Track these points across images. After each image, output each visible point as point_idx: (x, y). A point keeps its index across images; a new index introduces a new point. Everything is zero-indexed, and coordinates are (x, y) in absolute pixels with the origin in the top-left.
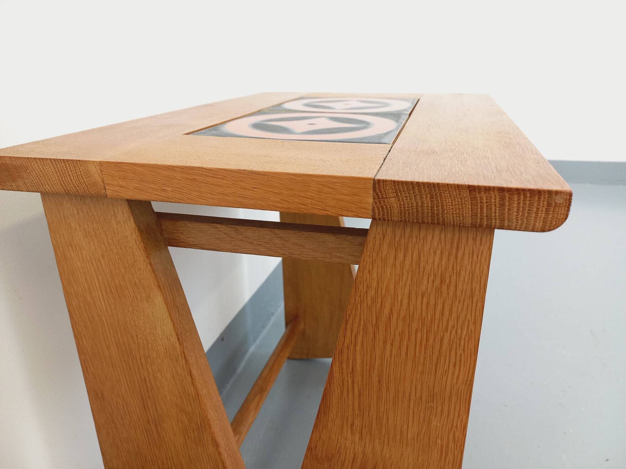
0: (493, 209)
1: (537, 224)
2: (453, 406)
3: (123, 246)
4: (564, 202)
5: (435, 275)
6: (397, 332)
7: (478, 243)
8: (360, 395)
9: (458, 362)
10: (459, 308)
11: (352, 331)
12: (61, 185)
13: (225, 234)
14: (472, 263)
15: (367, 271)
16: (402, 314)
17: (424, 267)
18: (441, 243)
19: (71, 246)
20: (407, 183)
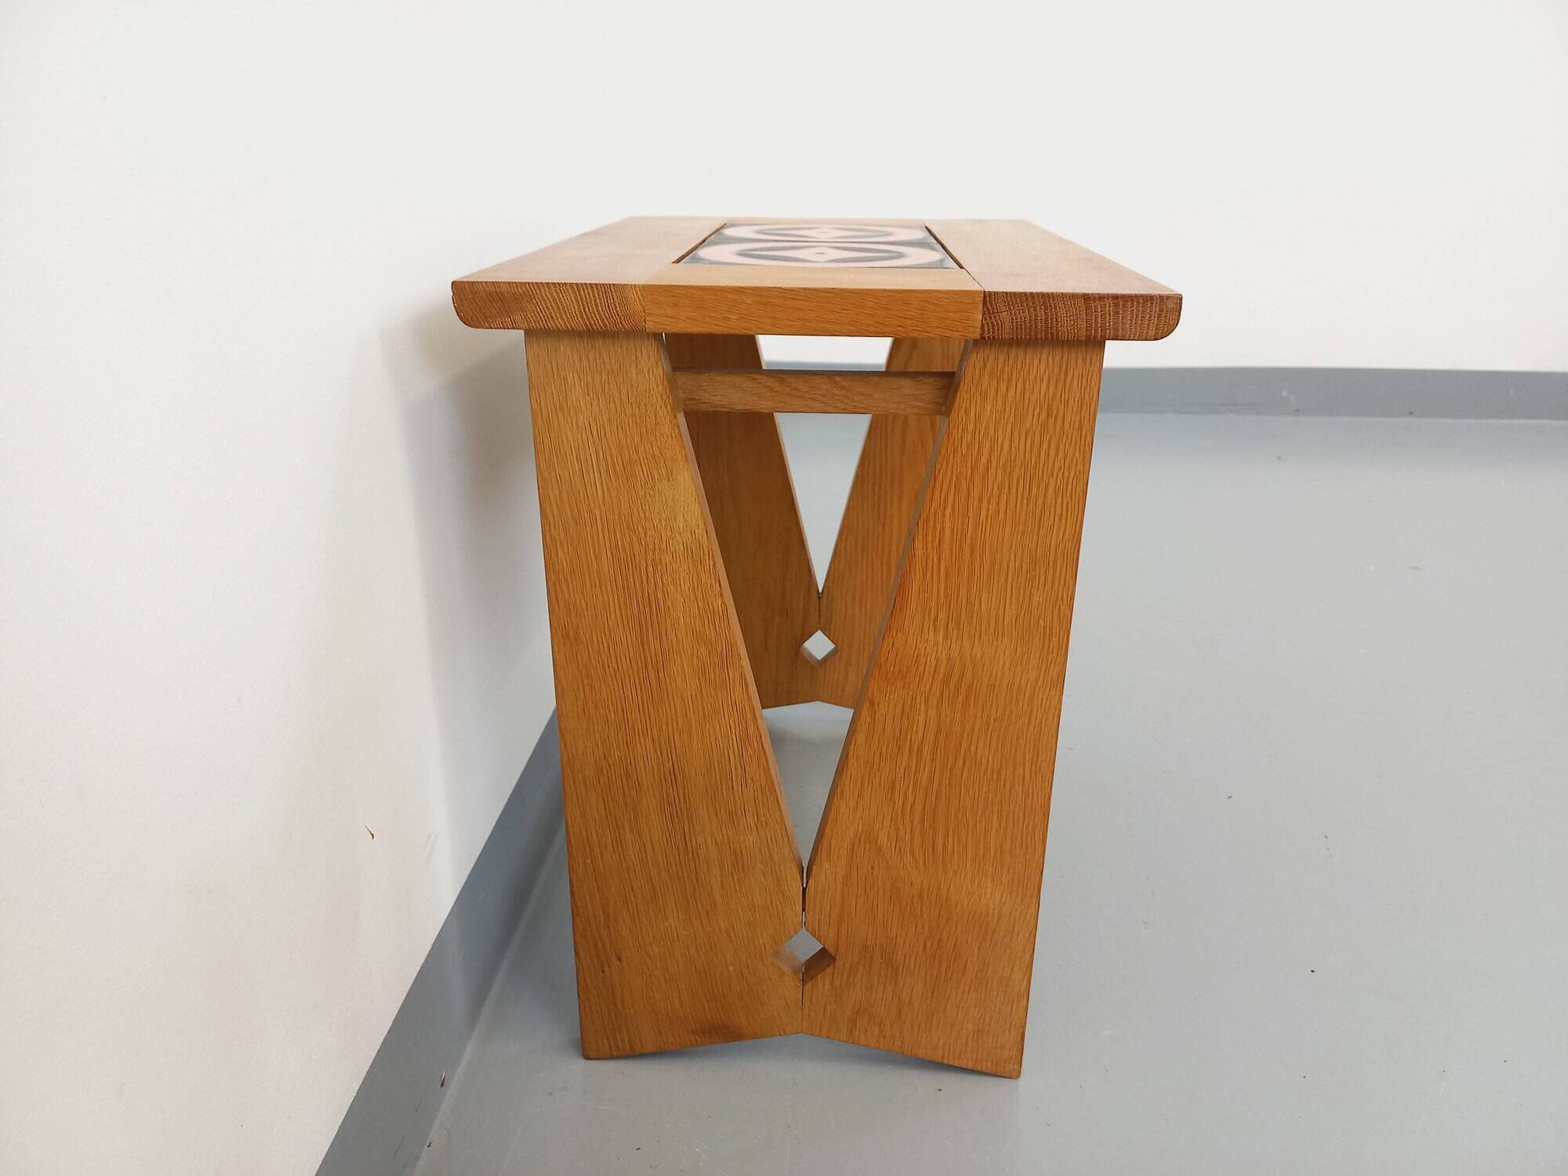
0: (1108, 319)
1: (1150, 332)
2: (1058, 570)
3: (642, 404)
4: (1175, 306)
8: (947, 576)
10: (1067, 445)
11: (941, 491)
15: (963, 410)
16: (1003, 460)
17: (1029, 399)
18: (1048, 367)
20: (1020, 295)
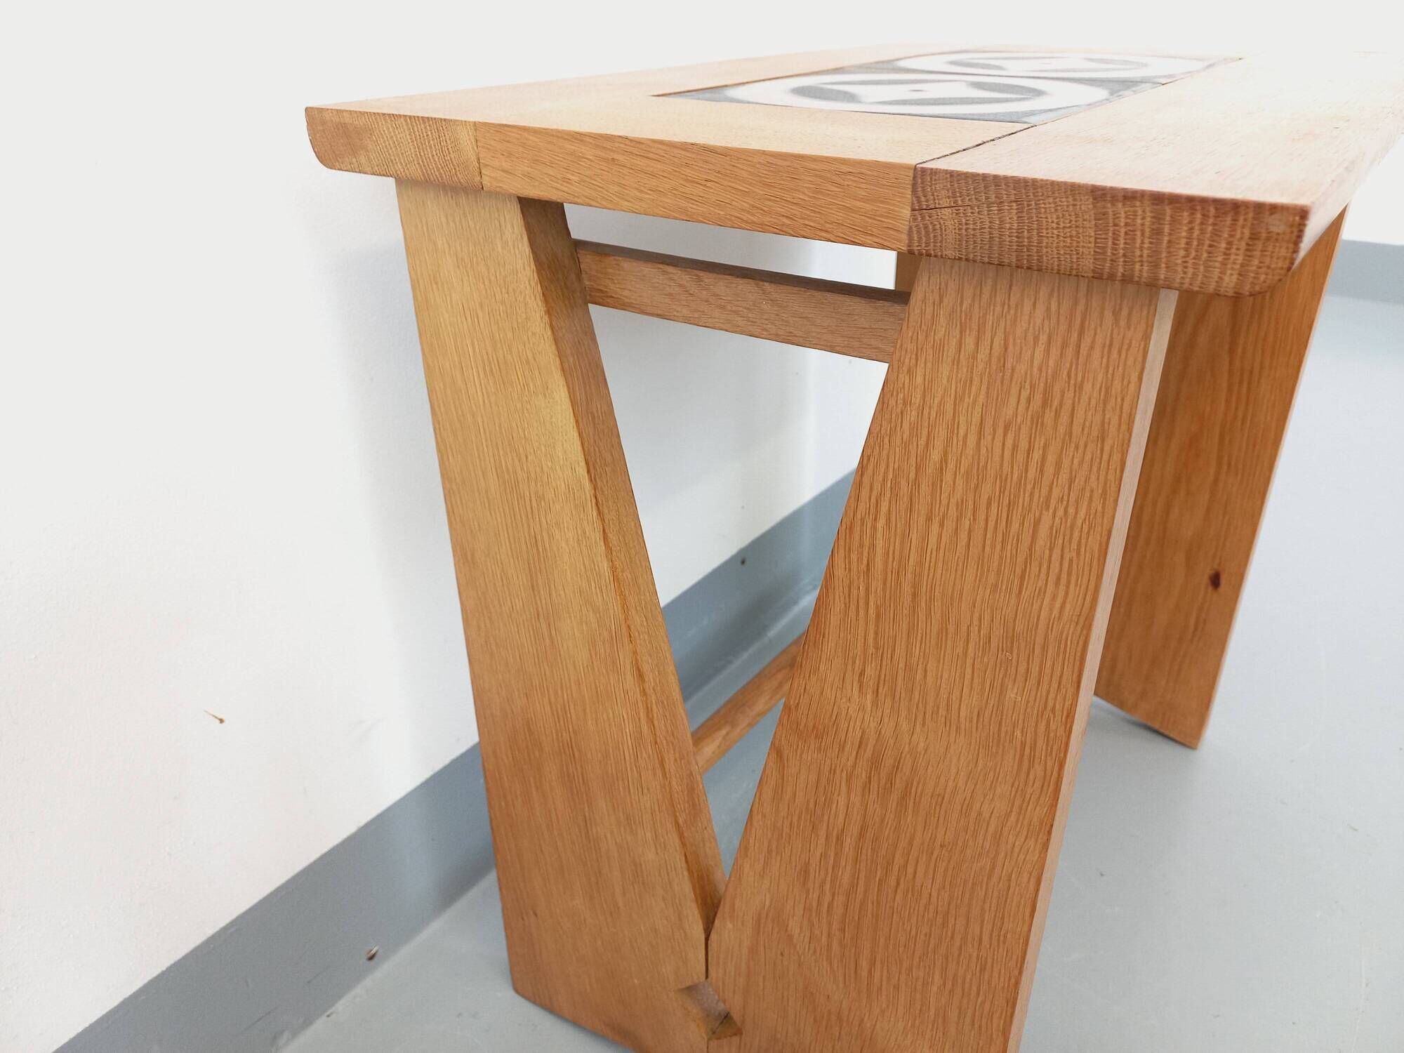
0: (1138, 241)
1: (1226, 278)
2: (1049, 663)
4: (1288, 230)
5: (1032, 387)
6: (953, 501)
7: (1123, 323)
8: (878, 616)
9: (1064, 576)
10: (1076, 461)
11: (871, 489)
13: (681, 286)
14: (1107, 367)
15: (905, 368)
16: (965, 463)
19: (436, 283)
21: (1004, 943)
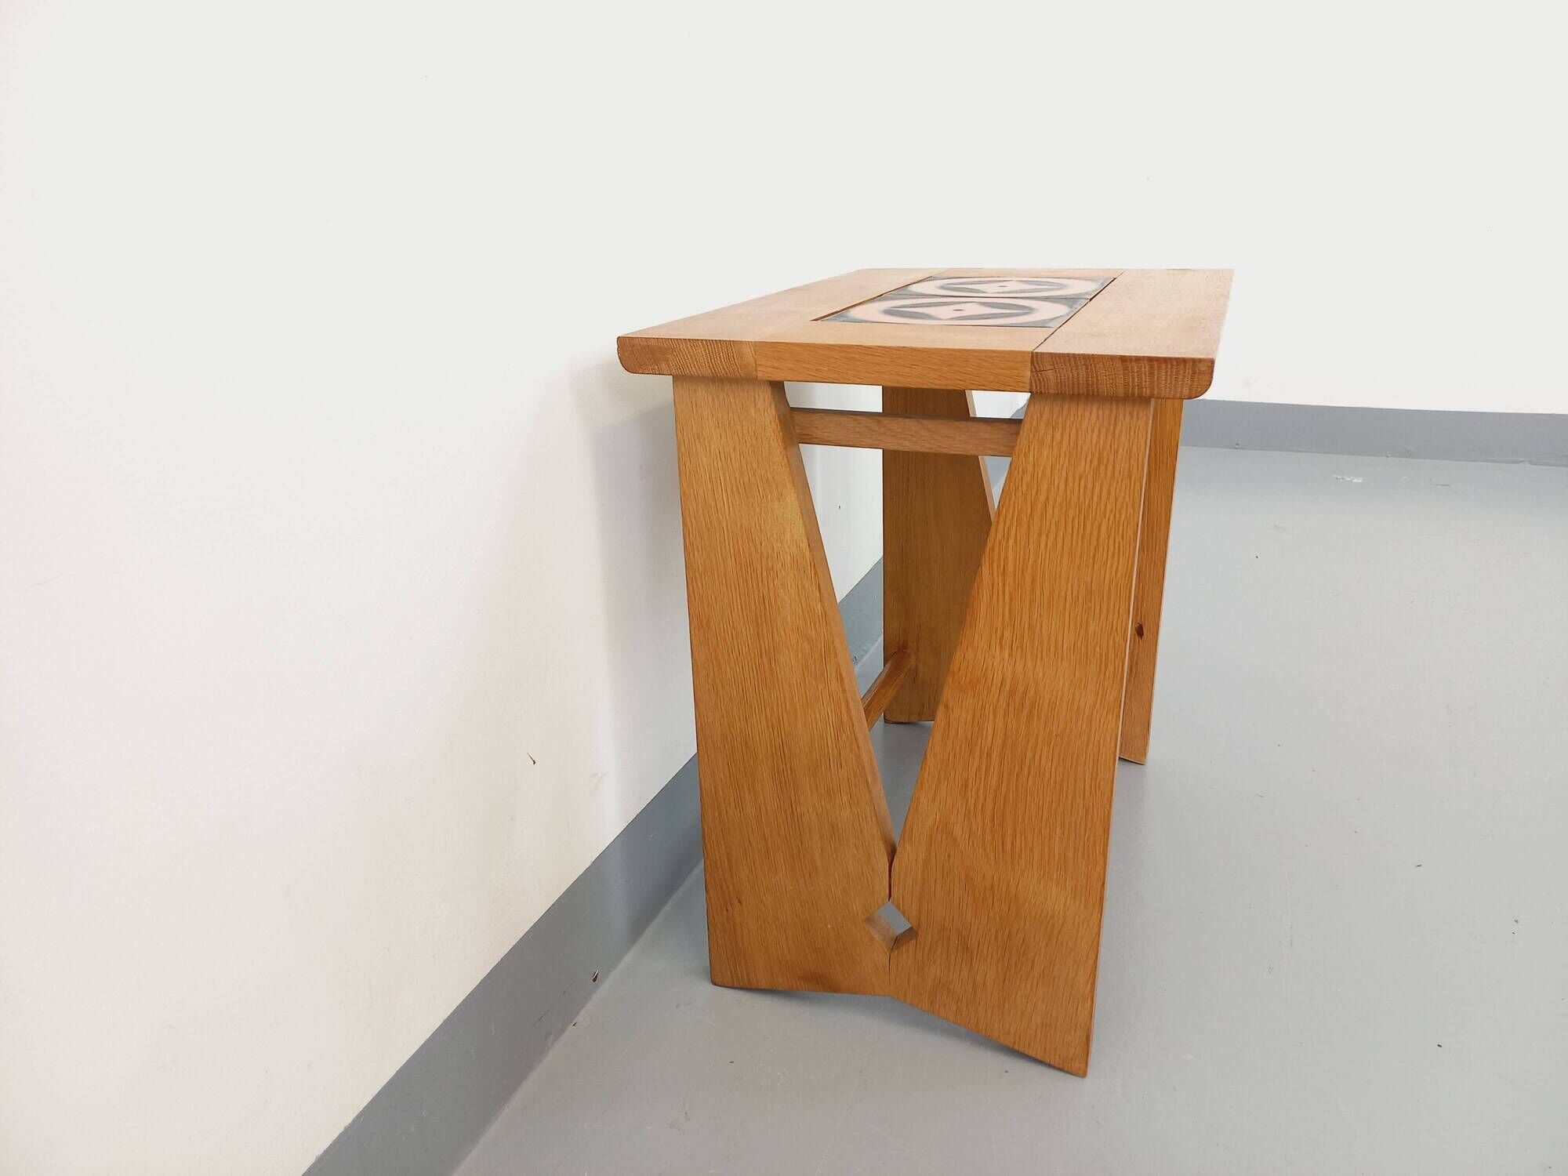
0: (1144, 379)
1: (1184, 391)
2: (1112, 603)
3: (759, 437)
5: (1093, 455)
6: (1053, 522)
7: (1135, 417)
8: (1011, 600)
9: (1117, 551)
10: (1118, 490)
11: (1005, 524)
12: (709, 366)
13: (866, 427)
14: (1129, 440)
15: (1023, 454)
16: (1059, 500)
17: (1082, 447)
18: (1099, 420)
19: (699, 439)
20: (1063, 355)
21: (1099, 788)
